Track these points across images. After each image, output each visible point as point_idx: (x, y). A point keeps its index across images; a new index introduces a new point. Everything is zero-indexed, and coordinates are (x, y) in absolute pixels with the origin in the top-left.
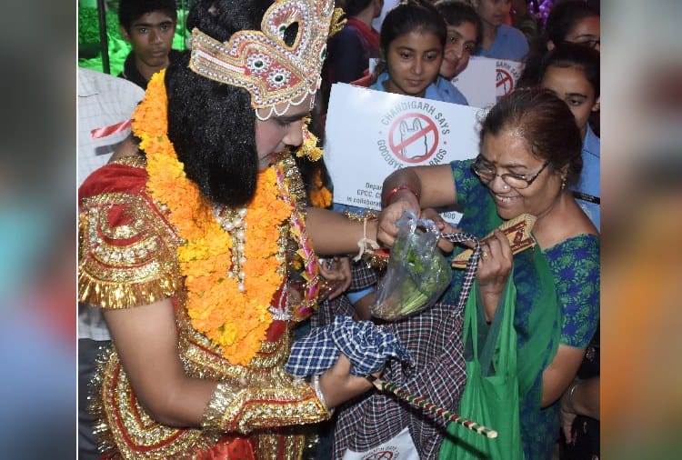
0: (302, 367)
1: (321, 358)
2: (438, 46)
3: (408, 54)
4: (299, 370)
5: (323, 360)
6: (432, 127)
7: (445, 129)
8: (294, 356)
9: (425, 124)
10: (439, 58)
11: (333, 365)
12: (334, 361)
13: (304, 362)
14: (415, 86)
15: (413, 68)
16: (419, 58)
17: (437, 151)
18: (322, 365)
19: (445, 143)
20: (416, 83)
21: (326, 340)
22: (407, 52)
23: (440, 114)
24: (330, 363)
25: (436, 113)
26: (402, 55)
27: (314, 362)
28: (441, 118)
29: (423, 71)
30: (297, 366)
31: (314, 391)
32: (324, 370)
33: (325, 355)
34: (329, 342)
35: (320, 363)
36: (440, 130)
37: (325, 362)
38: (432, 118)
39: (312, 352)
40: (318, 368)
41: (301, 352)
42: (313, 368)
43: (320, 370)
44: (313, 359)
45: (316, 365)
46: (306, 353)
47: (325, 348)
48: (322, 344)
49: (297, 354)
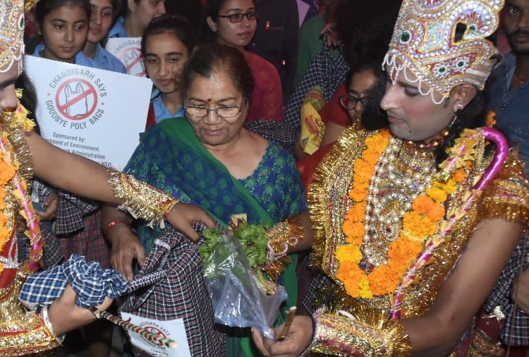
0: (35, 294)
1: (52, 287)
2: (84, 18)
3: (62, 25)
4: (32, 297)
5: (54, 290)
6: (92, 90)
7: (103, 92)
8: (28, 284)
9: (86, 88)
10: (86, 28)
11: (61, 295)
12: (63, 291)
13: (36, 290)
14: (67, 52)
15: (66, 36)
16: (70, 27)
17: (96, 111)
18: (52, 294)
19: (103, 104)
20: (69, 49)
21: (59, 273)
22: (59, 23)
23: (99, 80)
24: (60, 293)
25: (95, 79)
26: (55, 26)
27: (46, 291)
28: (99, 83)
29: (73, 40)
30: (30, 294)
31: (43, 321)
32: (54, 299)
33: (56, 286)
34: (60, 275)
35: (50, 292)
36: (98, 93)
37: (55, 292)
38: (92, 82)
39: (44, 281)
40: (48, 296)
41: (35, 281)
42: (44, 296)
43: (50, 299)
44: (45, 288)
45: (47, 294)
46: (40, 282)
47: (56, 279)
48: (54, 276)
49: (31, 282)
